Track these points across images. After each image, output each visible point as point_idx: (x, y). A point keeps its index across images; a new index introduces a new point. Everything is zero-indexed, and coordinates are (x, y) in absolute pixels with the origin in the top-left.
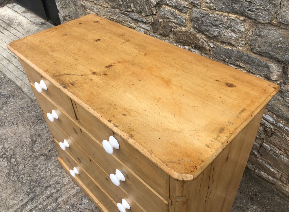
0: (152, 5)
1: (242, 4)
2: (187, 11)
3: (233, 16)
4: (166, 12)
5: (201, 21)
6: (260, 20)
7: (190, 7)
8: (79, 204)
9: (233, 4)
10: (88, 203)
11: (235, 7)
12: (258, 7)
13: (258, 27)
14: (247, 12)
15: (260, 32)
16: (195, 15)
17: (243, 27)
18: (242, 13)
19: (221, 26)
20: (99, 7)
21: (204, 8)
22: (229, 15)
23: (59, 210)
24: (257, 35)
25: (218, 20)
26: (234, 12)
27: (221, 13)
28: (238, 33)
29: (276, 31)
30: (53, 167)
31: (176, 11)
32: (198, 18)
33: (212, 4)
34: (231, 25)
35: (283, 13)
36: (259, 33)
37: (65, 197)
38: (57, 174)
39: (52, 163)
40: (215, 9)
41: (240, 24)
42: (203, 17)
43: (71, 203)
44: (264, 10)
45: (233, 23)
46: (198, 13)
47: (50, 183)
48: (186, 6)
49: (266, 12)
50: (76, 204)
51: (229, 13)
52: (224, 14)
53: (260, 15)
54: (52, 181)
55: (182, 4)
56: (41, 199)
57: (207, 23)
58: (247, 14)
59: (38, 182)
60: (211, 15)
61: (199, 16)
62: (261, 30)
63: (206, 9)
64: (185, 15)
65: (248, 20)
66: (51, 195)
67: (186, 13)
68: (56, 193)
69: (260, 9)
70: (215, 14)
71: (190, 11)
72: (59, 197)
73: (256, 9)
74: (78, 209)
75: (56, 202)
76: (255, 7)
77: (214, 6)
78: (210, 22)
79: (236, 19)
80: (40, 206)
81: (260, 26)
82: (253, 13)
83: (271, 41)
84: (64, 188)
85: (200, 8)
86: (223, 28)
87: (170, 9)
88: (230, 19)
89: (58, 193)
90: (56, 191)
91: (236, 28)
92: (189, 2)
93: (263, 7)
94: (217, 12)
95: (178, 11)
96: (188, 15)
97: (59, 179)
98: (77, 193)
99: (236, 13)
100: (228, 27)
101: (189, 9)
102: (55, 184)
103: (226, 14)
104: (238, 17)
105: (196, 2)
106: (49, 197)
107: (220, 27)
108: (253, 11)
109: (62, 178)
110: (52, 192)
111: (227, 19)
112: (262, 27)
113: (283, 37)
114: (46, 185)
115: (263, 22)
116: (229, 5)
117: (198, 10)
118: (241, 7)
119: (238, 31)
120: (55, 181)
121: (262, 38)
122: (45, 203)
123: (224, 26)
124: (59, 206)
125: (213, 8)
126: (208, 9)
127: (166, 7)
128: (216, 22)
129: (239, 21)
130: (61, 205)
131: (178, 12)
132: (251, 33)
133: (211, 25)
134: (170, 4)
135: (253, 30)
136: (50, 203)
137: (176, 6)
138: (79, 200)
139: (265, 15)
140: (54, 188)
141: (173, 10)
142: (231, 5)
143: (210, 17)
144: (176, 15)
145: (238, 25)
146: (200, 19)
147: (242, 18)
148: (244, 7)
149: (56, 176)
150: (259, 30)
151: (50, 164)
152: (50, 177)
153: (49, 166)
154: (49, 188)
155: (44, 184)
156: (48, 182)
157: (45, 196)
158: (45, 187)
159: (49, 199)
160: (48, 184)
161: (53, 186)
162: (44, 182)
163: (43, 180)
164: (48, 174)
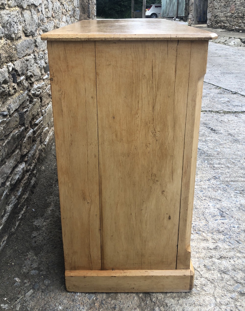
23: (216, 238)
30: (207, 299)
38: (203, 281)
39: (206, 306)
47: (219, 275)
56: (237, 262)
68: (213, 256)
75: (217, 246)
80: (238, 255)
84: (201, 256)
97: (203, 272)
102: (212, 268)
109: (199, 269)
110: (219, 261)
114: (226, 276)
120: (210, 272)
122: (231, 254)
130: (212, 241)
149: (206, 278)
151: (210, 308)
152: (216, 284)
153: (213, 303)
154: (223, 269)
155: (229, 280)
156: (222, 280)
157: (230, 261)
158: (228, 275)
159: (225, 255)
160: (222, 276)
161: (214, 268)
162: (228, 283)
163: (229, 287)
164: (219, 291)
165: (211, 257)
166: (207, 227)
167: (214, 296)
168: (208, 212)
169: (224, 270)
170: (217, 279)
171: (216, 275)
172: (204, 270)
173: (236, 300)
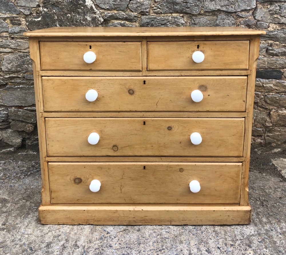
0: (99, 22)
1: (181, 5)
2: (137, 20)
3: (175, 15)
4: (117, 25)
5: (150, 25)
6: (193, 13)
7: (139, 16)
8: (106, 235)
9: (175, 6)
10: (114, 228)
11: (176, 8)
12: (192, 5)
13: (193, 19)
14: (185, 10)
15: (195, 21)
16: (146, 21)
17: (183, 21)
18: (181, 11)
19: (168, 23)
20: (20, 40)
21: (152, 14)
22: (172, 15)
23: (90, 250)
24: (193, 24)
25: (165, 20)
26: (176, 11)
27: (166, 15)
28: (181, 25)
29: (204, 18)
30: (30, 230)
31: (126, 22)
32: (147, 23)
33: (159, 10)
34: (176, 21)
35: (206, 5)
36: (194, 23)
37: (83, 239)
38: (46, 231)
39: (25, 228)
40: (161, 13)
41: (180, 19)
42: (153, 20)
43: (97, 238)
44: (195, 6)
45: (176, 20)
46: (147, 19)
47: (47, 241)
48: (136, 15)
49: (197, 7)
50: (103, 236)
51: (171, 13)
52: (168, 15)
53: (193, 10)
54: (46, 239)
55: (132, 15)
57: (156, 24)
58: (185, 11)
59: (28, 250)
60: (158, 18)
61: (148, 21)
62: (195, 20)
63: (153, 14)
64: (135, 23)
65: (185, 16)
66: (64, 247)
67: (135, 22)
68: (67, 242)
69: (193, 5)
70: (161, 17)
71: (140, 19)
72: (76, 242)
73: (191, 6)
74: (110, 237)
75: (78, 247)
76: (190, 5)
77: (161, 11)
78: (159, 23)
79: (178, 16)
81: (194, 17)
82: (189, 9)
83: (203, 25)
84: (71, 235)
85: (149, 15)
86: (170, 25)
87: (120, 21)
88: (174, 17)
89: (70, 241)
90: (65, 242)
91: (179, 22)
92: (138, 13)
93: (194, 4)
94: (163, 15)
95: (128, 21)
96: (137, 23)
97: (54, 233)
98: (91, 230)
99: (177, 12)
100: (173, 23)
101: (139, 17)
102: (55, 238)
103: (170, 15)
104: (178, 14)
105: (146, 10)
106: (63, 249)
107: (167, 25)
108: (189, 8)
109: (57, 231)
110: (60, 245)
111: (172, 18)
112: (195, 18)
113: (209, 21)
114: (43, 245)
115: (196, 14)
116: (171, 8)
117: (147, 17)
118: (180, 7)
119: (181, 24)
120: (52, 237)
121: (197, 25)
123: (171, 23)
124: (86, 247)
125: (159, 12)
126: (155, 14)
127: (115, 21)
128: (164, 22)
129: (180, 17)
130: (87, 246)
131: (128, 23)
132: (189, 24)
133: (160, 25)
134: (120, 17)
135: (189, 21)
136: (71, 252)
137: (127, 17)
138: (101, 232)
139: (196, 9)
140: (58, 241)
141: (123, 22)
142: (173, 7)
143: (158, 19)
144: (127, 25)
145: (179, 20)
146: (150, 23)
147: (181, 15)
148: (183, 6)
149: (47, 233)
150: (194, 20)
151: (22, 230)
152: (40, 238)
153: (25, 232)
154: (52, 245)
155: (39, 246)
156: (42, 242)
157: (57, 251)
158: (45, 247)
159: (66, 250)
160: (45, 243)
161: (55, 240)
162: (38, 245)
163: (34, 245)
164: (33, 238)
165: (67, 240)
166: (107, 246)
167: (31, 235)
168: (132, 253)
169: (50, 246)
170: (44, 239)
171: (47, 240)
172: (55, 234)
173: (21, 246)
